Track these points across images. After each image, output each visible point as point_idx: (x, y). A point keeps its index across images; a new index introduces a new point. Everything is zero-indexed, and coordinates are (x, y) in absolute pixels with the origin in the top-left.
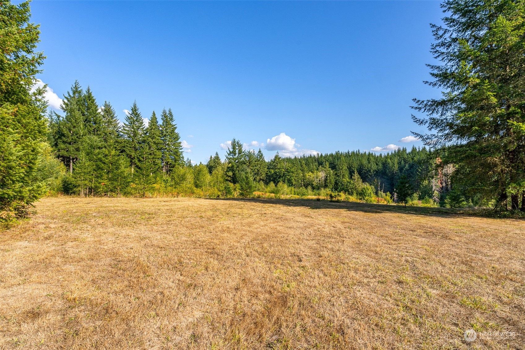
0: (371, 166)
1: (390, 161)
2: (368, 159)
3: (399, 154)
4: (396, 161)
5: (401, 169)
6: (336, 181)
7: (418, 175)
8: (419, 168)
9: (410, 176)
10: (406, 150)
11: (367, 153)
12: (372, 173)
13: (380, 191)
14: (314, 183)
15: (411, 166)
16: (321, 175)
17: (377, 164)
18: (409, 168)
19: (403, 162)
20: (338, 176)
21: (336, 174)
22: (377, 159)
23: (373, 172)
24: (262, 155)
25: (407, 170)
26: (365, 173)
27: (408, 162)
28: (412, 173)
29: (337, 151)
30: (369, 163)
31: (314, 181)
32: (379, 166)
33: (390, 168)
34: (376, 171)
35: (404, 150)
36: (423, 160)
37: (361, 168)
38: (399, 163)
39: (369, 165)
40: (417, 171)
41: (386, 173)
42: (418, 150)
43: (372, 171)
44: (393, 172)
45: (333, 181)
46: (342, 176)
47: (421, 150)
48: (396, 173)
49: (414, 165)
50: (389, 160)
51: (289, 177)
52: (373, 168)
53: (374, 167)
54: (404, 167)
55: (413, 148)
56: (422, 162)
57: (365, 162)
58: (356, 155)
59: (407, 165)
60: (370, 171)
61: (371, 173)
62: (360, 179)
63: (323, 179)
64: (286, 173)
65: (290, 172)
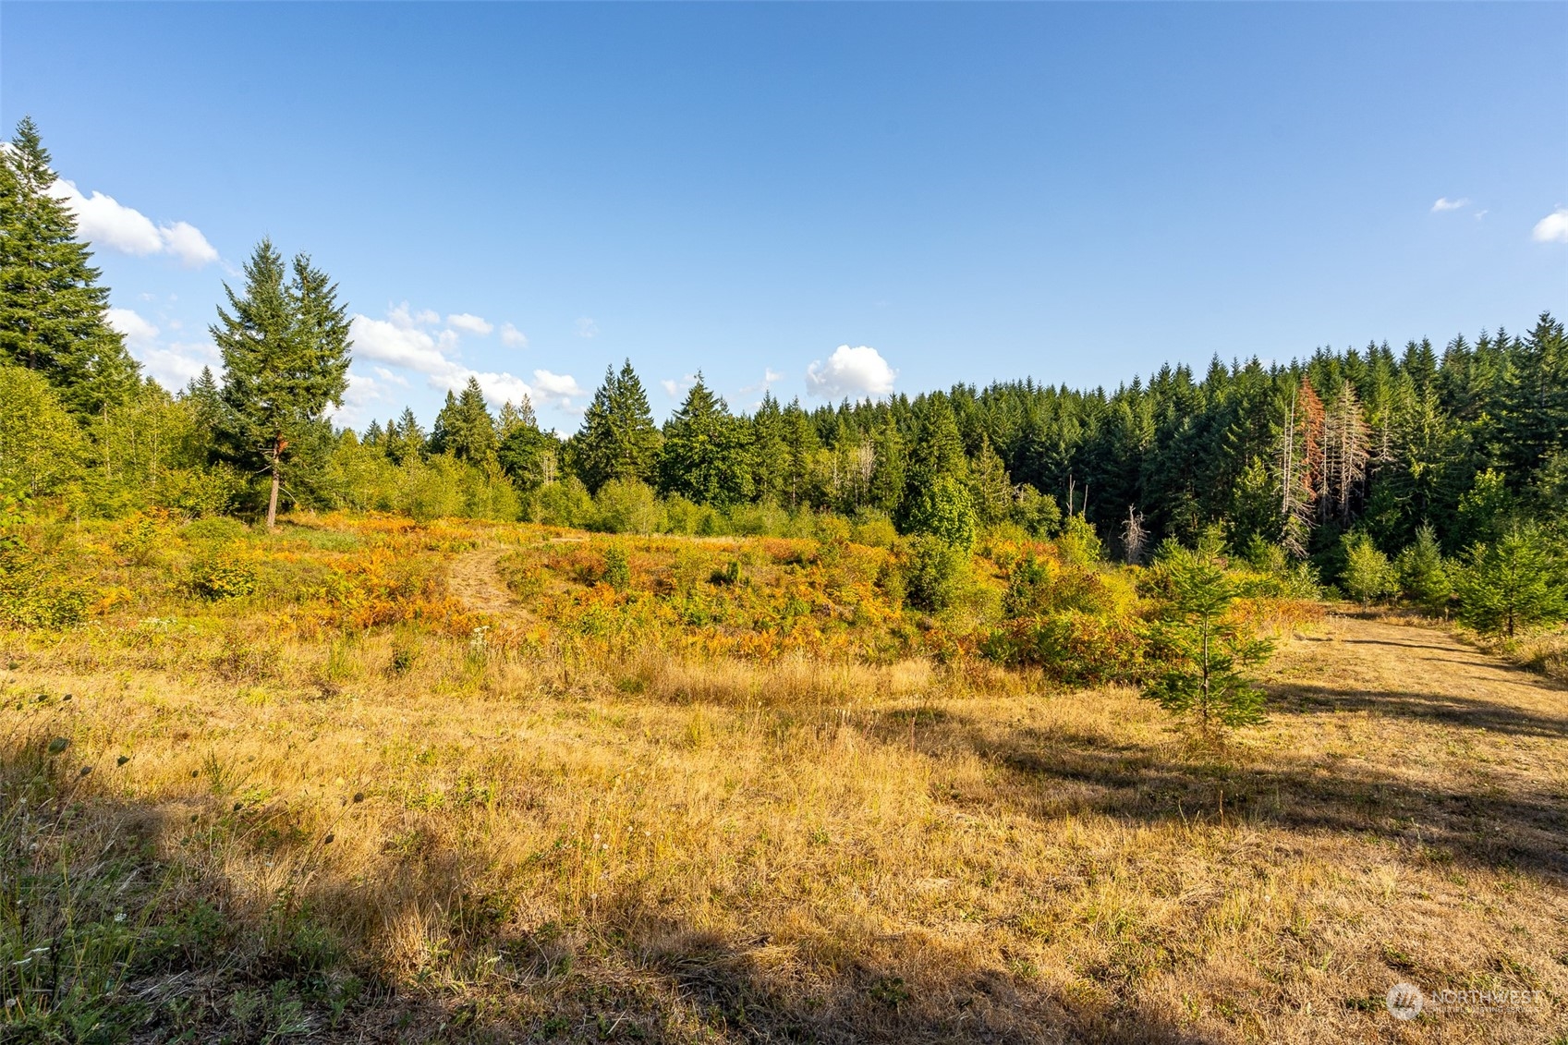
0: (1061, 429)
1: (1128, 410)
2: (1056, 409)
3: (1169, 386)
4: (1148, 409)
5: (1164, 436)
6: (912, 478)
7: (1226, 455)
8: (1231, 431)
9: (1199, 462)
10: (1188, 375)
11: (1058, 390)
12: (1064, 454)
13: (1075, 513)
14: (828, 489)
15: (1203, 426)
16: (863, 457)
17: (1083, 424)
18: (1193, 431)
19: (1171, 412)
20: (921, 461)
21: (914, 454)
22: (1087, 406)
23: (1066, 451)
24: (636, 383)
25: (1187, 439)
26: (1040, 454)
27: (1192, 411)
28: (1205, 449)
29: (956, 384)
30: (1057, 418)
31: (828, 482)
32: (1089, 427)
33: (1125, 436)
34: (1076, 445)
35: (1185, 374)
36: (1247, 395)
37: (1026, 437)
38: (1159, 416)
39: (1055, 427)
40: (1226, 440)
41: (1110, 452)
42: (1231, 370)
43: (1063, 446)
44: (1136, 447)
45: (899, 481)
46: (933, 460)
47: (1242, 368)
48: (1147, 451)
49: (1214, 418)
50: (1125, 407)
51: (723, 467)
52: (1067, 437)
53: (1072, 432)
54: (1177, 429)
55: (1215, 365)
56: (1245, 404)
57: (1041, 415)
58: (1020, 393)
59: (1187, 420)
60: (1055, 447)
61: (1058, 453)
62: (1002, 471)
63: (867, 472)
64: (711, 451)
65: (728, 447)
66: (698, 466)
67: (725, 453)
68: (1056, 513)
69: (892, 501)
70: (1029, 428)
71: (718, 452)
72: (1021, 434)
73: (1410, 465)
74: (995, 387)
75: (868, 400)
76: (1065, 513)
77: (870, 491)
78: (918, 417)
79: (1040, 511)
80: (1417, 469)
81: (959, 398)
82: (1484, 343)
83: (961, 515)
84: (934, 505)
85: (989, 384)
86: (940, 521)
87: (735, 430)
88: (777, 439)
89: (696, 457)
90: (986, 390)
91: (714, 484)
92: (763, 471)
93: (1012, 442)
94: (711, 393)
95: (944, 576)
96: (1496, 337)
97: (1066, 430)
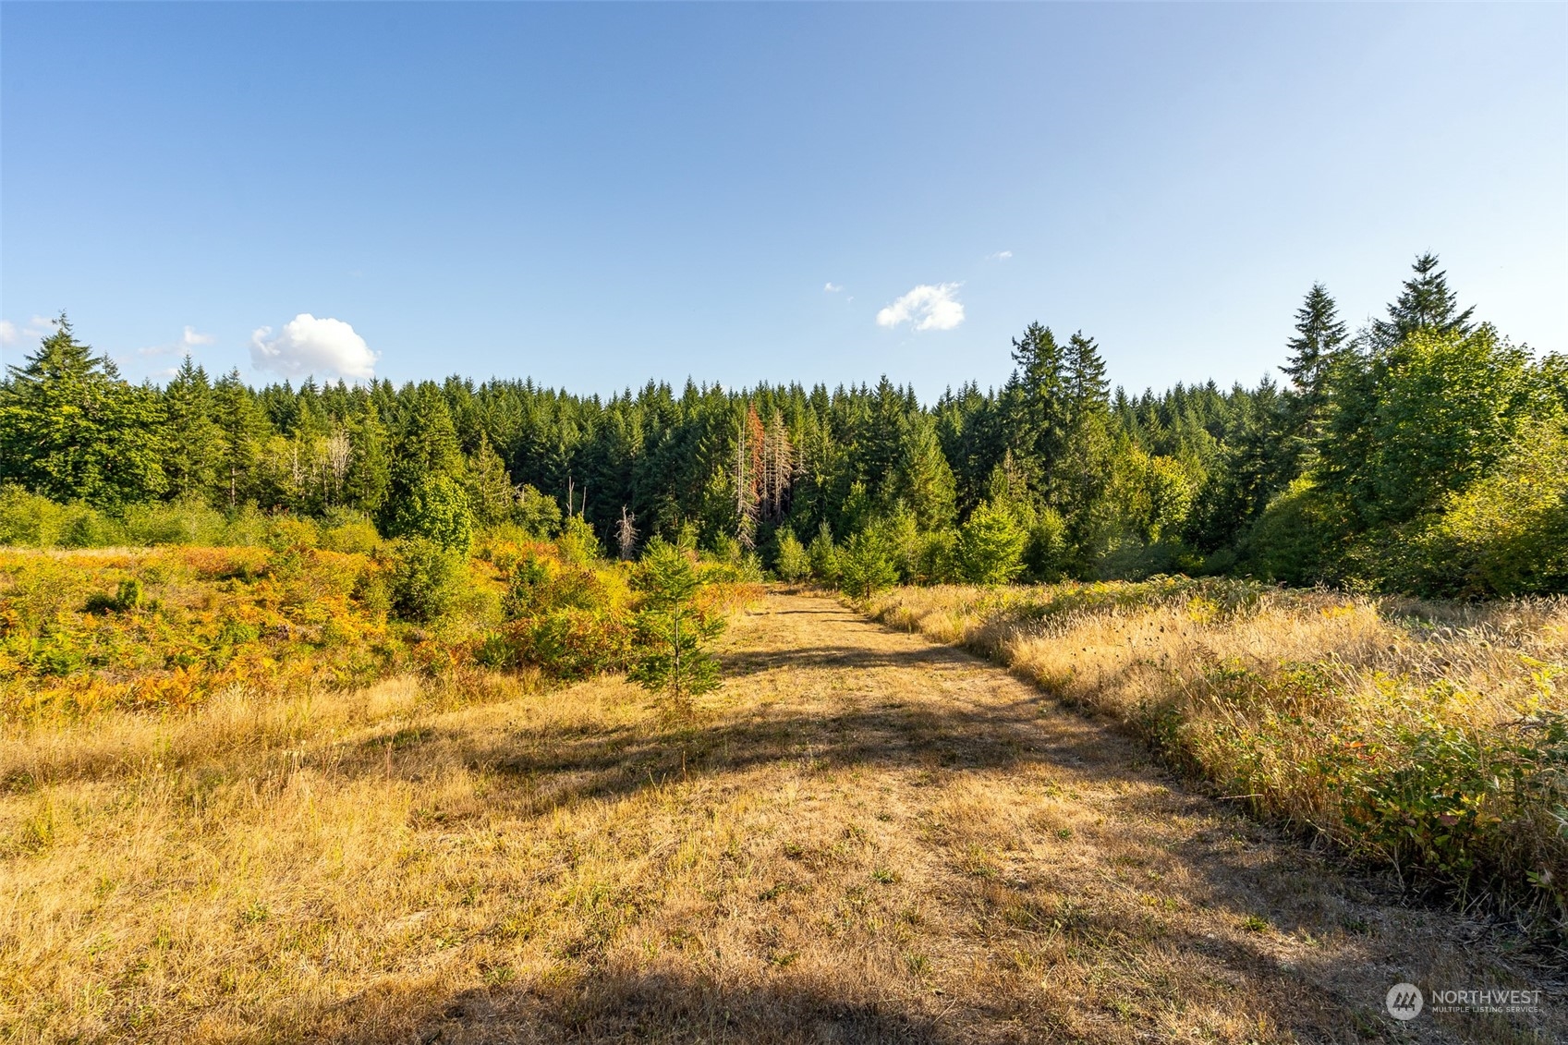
0: (560, 431)
1: (621, 419)
2: (556, 411)
3: (653, 398)
4: (637, 418)
5: (651, 444)
6: (399, 475)
7: (698, 463)
8: (702, 442)
9: (678, 469)
10: (670, 392)
11: (557, 394)
12: (563, 456)
13: (574, 514)
14: (286, 485)
15: (681, 437)
16: (334, 448)
17: (581, 428)
18: (673, 441)
19: (656, 423)
20: (411, 456)
21: (401, 448)
22: (585, 411)
23: (566, 453)
25: (669, 448)
26: (541, 455)
27: (673, 424)
28: (682, 457)
29: (451, 376)
30: (556, 420)
31: (286, 476)
32: (587, 431)
33: (618, 442)
34: (575, 448)
35: (667, 391)
36: (712, 414)
37: (527, 437)
38: (647, 426)
39: (555, 430)
40: (698, 451)
41: (605, 456)
42: (701, 391)
43: (563, 448)
44: (628, 453)
45: (382, 477)
46: (424, 456)
47: (709, 390)
48: (637, 457)
49: (689, 431)
50: (618, 414)
51: (110, 452)
52: (566, 440)
53: (570, 435)
54: (660, 439)
55: (689, 385)
56: (712, 422)
57: (541, 416)
58: (520, 392)
59: (668, 431)
60: (555, 448)
61: (558, 455)
62: (502, 471)
63: (340, 467)
64: (88, 429)
65: (118, 425)
66: (60, 448)
67: (115, 433)
68: (556, 514)
69: (375, 502)
70: (529, 429)
71: (99, 432)
72: (521, 434)
73: (815, 476)
74: (494, 383)
75: (341, 383)
76: (565, 514)
77: (344, 488)
78: (406, 408)
79: (541, 511)
80: (820, 479)
81: (453, 392)
82: (854, 391)
83: (456, 516)
84: (424, 505)
85: (488, 380)
86: (432, 522)
87: (131, 403)
88: (204, 420)
89: (57, 436)
90: (484, 386)
91: (93, 476)
92: (183, 461)
93: (512, 442)
94: (85, 349)
95: (437, 582)
96: (860, 388)
97: (565, 433)
